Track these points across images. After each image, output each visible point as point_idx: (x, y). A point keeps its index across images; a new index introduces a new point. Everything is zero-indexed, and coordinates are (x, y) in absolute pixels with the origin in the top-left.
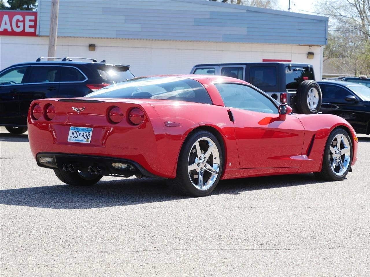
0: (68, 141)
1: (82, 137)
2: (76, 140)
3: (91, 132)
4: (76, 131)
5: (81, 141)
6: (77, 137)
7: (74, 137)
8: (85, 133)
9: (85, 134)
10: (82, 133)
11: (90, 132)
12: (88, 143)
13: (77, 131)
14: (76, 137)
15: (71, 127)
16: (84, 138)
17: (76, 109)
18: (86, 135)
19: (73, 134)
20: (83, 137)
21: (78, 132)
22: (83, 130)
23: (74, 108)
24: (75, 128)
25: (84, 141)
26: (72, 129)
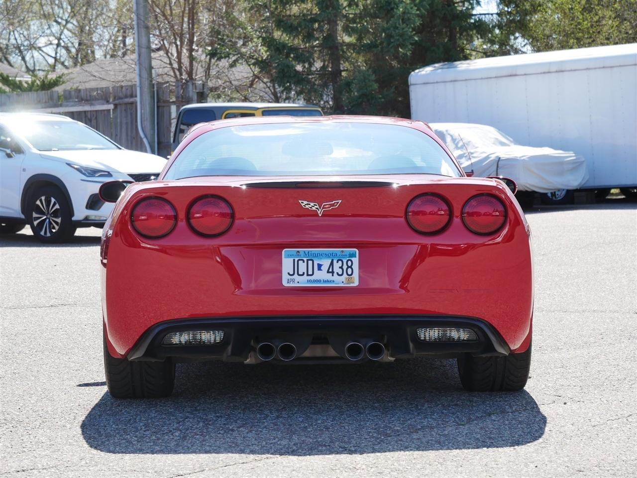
0: (285, 283)
1: (328, 272)
2: (309, 281)
3: (356, 260)
4: (305, 259)
5: (328, 281)
6: (310, 272)
7: (301, 273)
8: (335, 262)
9: (337, 265)
10: (326, 263)
11: (353, 259)
12: (352, 285)
13: (308, 260)
14: (308, 275)
15: (284, 250)
16: (335, 274)
17: (312, 204)
18: (341, 268)
19: (296, 267)
20: (333, 272)
21: (310, 263)
22: (327, 256)
23: (305, 202)
24: (298, 252)
25: (339, 281)
26: (289, 256)
